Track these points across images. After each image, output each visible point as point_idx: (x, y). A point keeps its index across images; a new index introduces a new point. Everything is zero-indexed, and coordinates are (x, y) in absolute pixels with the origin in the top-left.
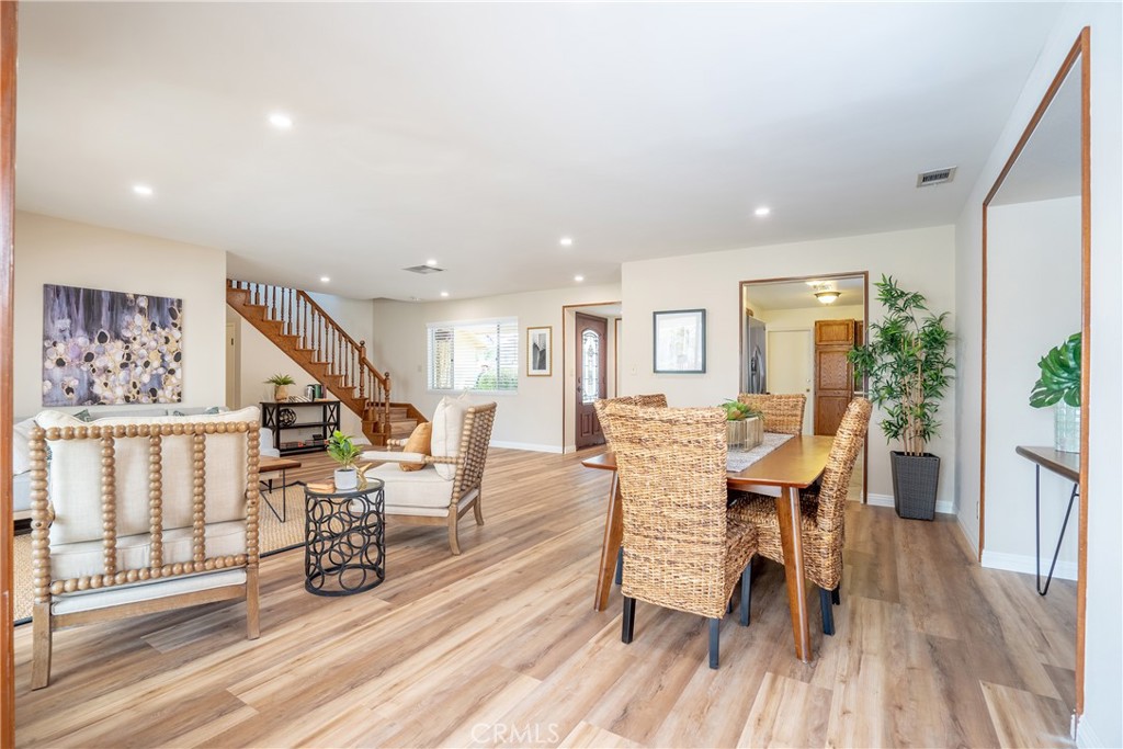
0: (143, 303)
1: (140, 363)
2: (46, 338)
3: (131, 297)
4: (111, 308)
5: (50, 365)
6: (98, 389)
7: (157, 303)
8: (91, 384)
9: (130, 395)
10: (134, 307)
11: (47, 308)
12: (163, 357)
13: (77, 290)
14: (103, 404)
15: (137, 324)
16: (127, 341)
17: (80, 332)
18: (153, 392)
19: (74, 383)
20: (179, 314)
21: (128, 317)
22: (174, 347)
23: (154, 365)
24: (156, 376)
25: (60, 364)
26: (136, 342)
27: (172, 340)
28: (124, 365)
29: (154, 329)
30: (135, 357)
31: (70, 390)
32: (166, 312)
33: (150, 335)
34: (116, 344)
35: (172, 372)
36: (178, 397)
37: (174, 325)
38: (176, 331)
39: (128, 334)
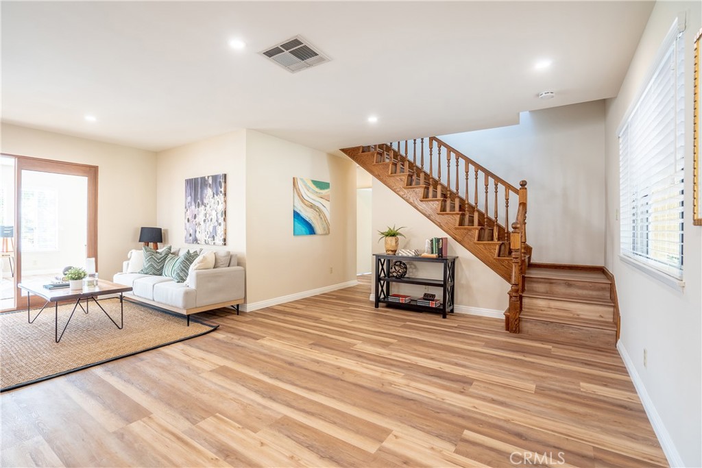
0: (210, 181)
1: (210, 220)
2: (186, 208)
3: (206, 178)
4: (201, 188)
5: (187, 222)
6: (198, 236)
7: (215, 178)
8: (196, 232)
9: (206, 239)
10: (207, 185)
11: (186, 192)
12: (217, 213)
13: (192, 179)
14: (198, 243)
15: (209, 192)
16: (205, 206)
17: (193, 203)
18: (213, 237)
19: (191, 232)
20: (223, 184)
21: (205, 191)
22: (221, 207)
23: (214, 220)
24: (215, 228)
25: (188, 221)
26: (208, 206)
27: (220, 203)
28: (205, 221)
29: (214, 196)
30: (208, 215)
31: (190, 235)
32: (218, 185)
33: (213, 201)
34: (202, 208)
35: (220, 224)
36: (222, 242)
37: (221, 192)
38: (221, 196)
39: (205, 201)
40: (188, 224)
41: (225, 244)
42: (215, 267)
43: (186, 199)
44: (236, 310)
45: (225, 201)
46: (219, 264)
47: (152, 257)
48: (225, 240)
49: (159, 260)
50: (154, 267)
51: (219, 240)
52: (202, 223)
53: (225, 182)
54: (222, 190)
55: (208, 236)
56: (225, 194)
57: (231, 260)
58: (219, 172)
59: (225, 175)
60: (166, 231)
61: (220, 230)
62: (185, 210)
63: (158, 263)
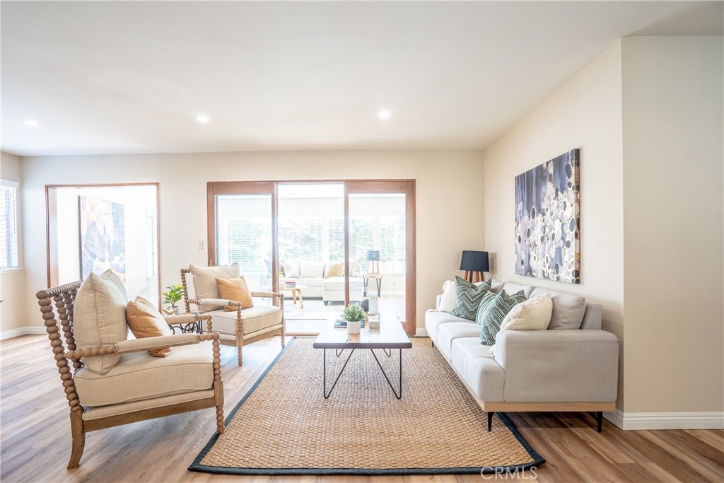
0: (551, 170)
1: (550, 237)
2: (516, 220)
3: (545, 166)
4: (536, 185)
5: (517, 241)
6: (533, 264)
7: (558, 162)
8: (529, 257)
9: (545, 270)
10: (546, 177)
11: (516, 196)
12: (563, 225)
13: (524, 174)
14: (533, 276)
15: (549, 188)
16: (544, 214)
17: (526, 212)
18: (557, 267)
19: (524, 257)
20: (573, 170)
21: (543, 189)
22: (570, 213)
23: (558, 237)
24: (559, 250)
25: (520, 240)
26: (548, 214)
27: (568, 204)
28: (542, 239)
29: (557, 195)
30: (547, 230)
31: (522, 262)
32: (564, 171)
33: (555, 203)
34: (539, 218)
35: (568, 245)
36: (571, 278)
37: (570, 184)
38: (571, 192)
39: (544, 206)
40: (519, 245)
41: (578, 282)
42: (550, 327)
43: (517, 206)
44: (598, 421)
45: (578, 201)
46: (559, 322)
47: (464, 294)
48: (577, 273)
49: (473, 298)
50: (466, 308)
51: (567, 273)
52: (539, 243)
53: (578, 164)
54: (572, 180)
55: (547, 265)
56: (578, 188)
57: (585, 315)
58: (566, 148)
59: (577, 153)
60: (494, 255)
61: (569, 256)
62: (514, 224)
63: (473, 302)
